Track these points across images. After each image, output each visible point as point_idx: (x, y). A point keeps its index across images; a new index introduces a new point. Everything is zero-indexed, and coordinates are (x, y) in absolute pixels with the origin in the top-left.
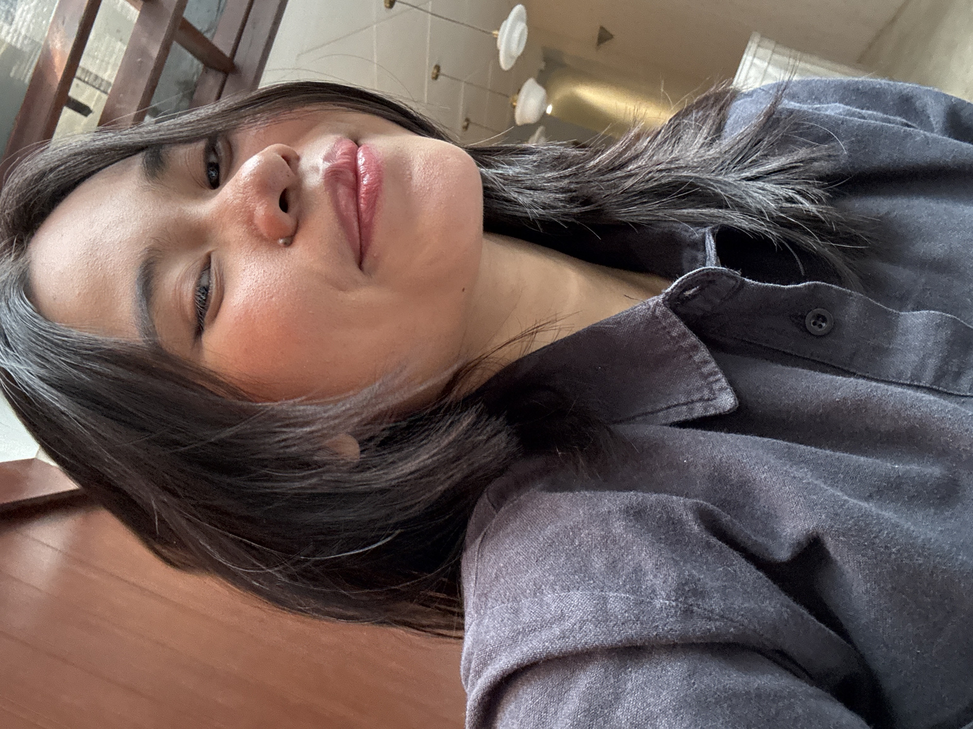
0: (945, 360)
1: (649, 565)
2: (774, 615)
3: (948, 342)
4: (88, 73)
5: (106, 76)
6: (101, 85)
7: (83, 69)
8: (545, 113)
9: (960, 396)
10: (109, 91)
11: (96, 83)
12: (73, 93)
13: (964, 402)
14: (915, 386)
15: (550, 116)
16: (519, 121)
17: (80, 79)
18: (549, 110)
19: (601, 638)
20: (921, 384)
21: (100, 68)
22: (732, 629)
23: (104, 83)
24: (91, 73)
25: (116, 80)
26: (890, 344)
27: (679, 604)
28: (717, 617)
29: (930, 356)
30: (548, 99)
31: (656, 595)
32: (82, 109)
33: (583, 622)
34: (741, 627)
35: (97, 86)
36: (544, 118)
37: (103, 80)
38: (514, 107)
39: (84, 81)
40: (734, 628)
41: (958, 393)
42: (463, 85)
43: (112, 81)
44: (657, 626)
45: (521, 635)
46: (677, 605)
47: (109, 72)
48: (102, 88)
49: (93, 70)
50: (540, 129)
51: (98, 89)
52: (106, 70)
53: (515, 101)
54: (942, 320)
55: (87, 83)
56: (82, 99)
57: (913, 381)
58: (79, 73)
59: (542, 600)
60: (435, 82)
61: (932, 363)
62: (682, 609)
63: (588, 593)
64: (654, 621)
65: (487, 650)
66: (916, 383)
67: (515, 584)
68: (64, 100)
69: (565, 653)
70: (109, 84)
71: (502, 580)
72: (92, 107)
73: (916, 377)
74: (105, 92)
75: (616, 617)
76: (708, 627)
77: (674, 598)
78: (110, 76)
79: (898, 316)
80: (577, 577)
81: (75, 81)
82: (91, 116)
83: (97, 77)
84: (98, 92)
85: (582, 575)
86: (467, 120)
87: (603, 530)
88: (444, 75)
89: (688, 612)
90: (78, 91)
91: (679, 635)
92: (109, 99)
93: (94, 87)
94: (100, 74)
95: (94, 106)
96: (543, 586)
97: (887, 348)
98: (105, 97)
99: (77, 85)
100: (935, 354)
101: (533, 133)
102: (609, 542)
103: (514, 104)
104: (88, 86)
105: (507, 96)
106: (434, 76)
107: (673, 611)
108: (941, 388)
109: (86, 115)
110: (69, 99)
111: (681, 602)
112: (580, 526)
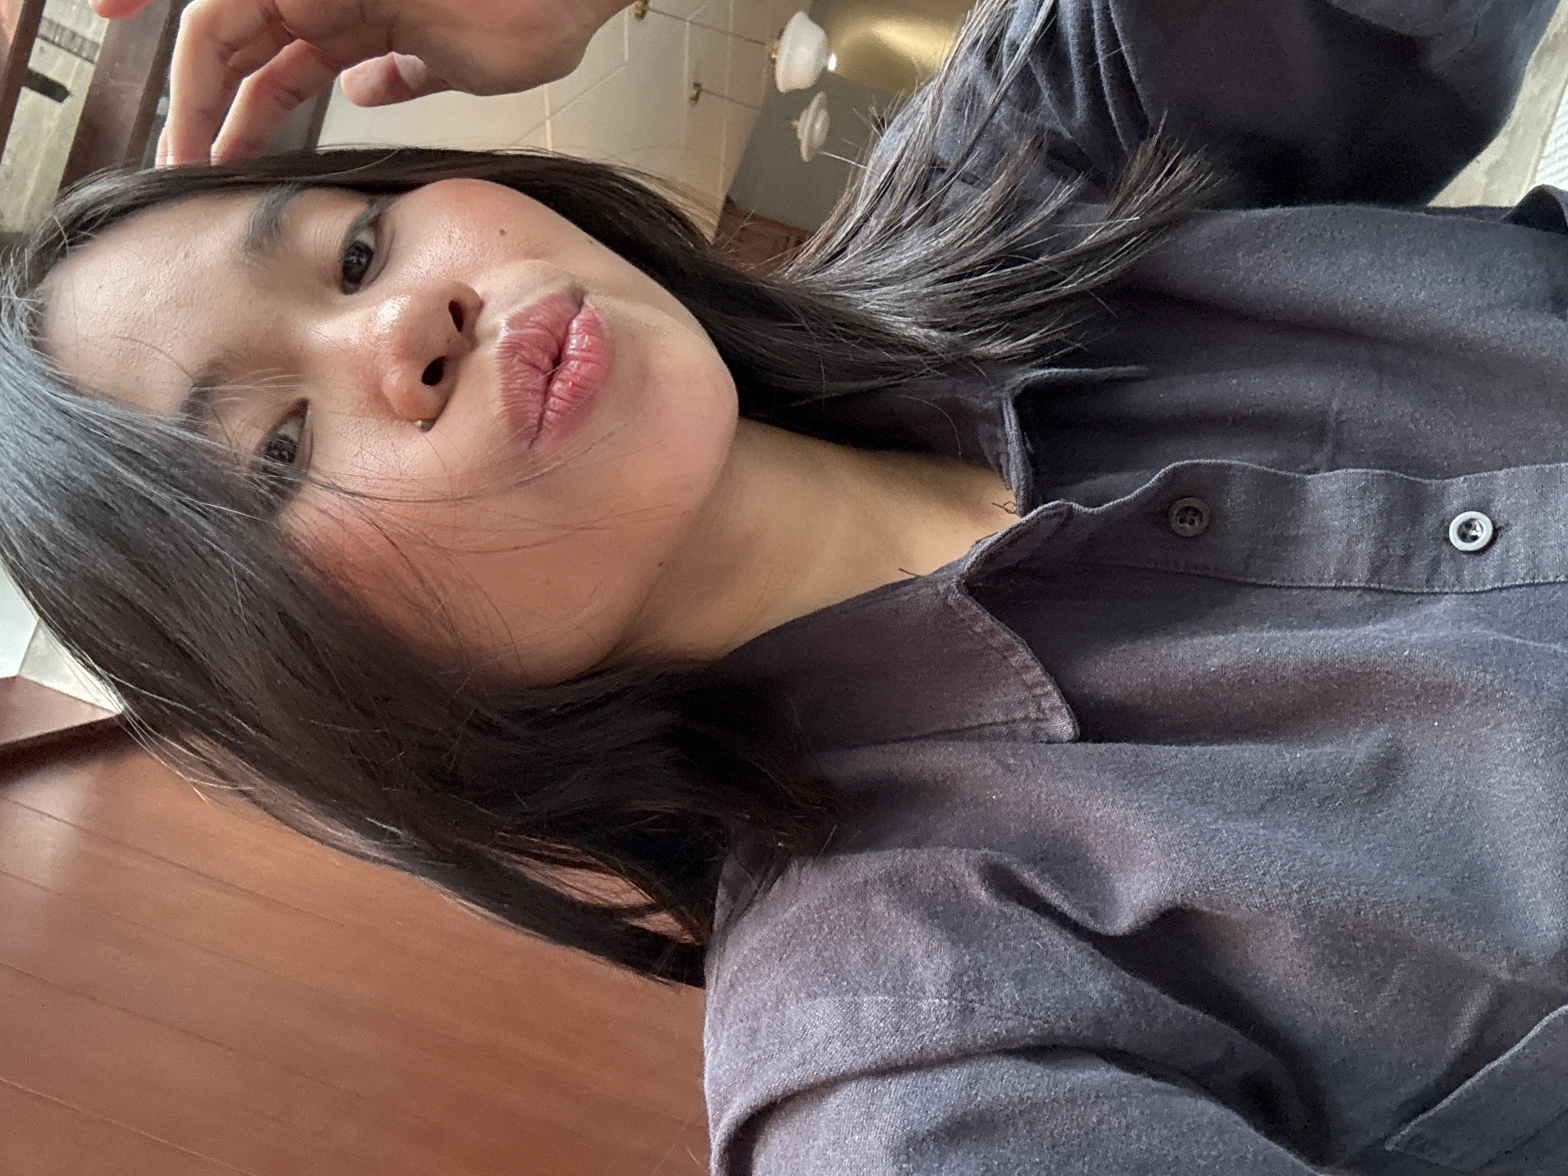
0: (1382, 542)
1: (918, 953)
2: (1100, 1004)
3: (1381, 513)
4: (58, 28)
5: (89, 34)
6: (81, 48)
7: (51, 22)
8: (825, 69)
9: (1413, 593)
10: (96, 58)
11: (72, 44)
12: (34, 64)
13: (1419, 602)
14: (1345, 588)
15: (833, 74)
16: (782, 86)
17: (45, 39)
18: (832, 64)
19: (850, 1060)
20: (1352, 584)
21: (78, 19)
22: (1032, 1030)
23: (87, 45)
24: (64, 29)
25: (106, 39)
26: (1299, 527)
27: (954, 1002)
28: (1009, 1015)
29: (1359, 538)
30: (829, 47)
31: (924, 993)
32: (54, 90)
33: (829, 1039)
34: (1046, 1025)
35: (75, 50)
36: (824, 79)
37: (84, 39)
38: (774, 61)
39: (53, 42)
40: (1035, 1027)
41: (1410, 590)
42: (688, 24)
43: (101, 40)
44: (924, 1036)
45: (756, 1066)
46: (950, 1004)
47: (94, 26)
48: (84, 55)
49: (68, 23)
50: (820, 95)
51: (78, 55)
52: (89, 24)
53: (776, 51)
54: (1367, 480)
55: (59, 46)
56: (52, 74)
57: (1340, 581)
58: (43, 29)
59: (783, 1015)
60: (642, 22)
61: (1364, 549)
62: (958, 1008)
63: (837, 998)
64: (917, 1030)
65: (722, 1090)
66: (1344, 584)
67: (755, 995)
68: (21, 75)
69: (806, 1084)
70: (95, 45)
71: (740, 990)
72: (69, 84)
73: (1342, 575)
74: (89, 60)
75: (869, 1029)
76: (996, 1030)
77: (946, 995)
78: (97, 32)
79: (1304, 483)
80: (826, 979)
81: (38, 43)
82: (68, 100)
83: (74, 35)
84: (78, 61)
85: (834, 975)
86: (697, 85)
87: (858, 909)
88: (654, 10)
89: (966, 1011)
90: (44, 60)
91: (953, 1045)
92: (96, 73)
93: (69, 50)
94: (80, 30)
95: (73, 84)
96: (786, 995)
97: (1297, 535)
98: (90, 69)
99: (42, 49)
100: (1366, 536)
101: (807, 105)
102: (868, 924)
103: (773, 56)
104: (60, 51)
105: (764, 44)
106: (639, 12)
107: (944, 1012)
108: (1382, 586)
109: (60, 100)
110: (30, 72)
111: (956, 999)
112: (827, 905)
